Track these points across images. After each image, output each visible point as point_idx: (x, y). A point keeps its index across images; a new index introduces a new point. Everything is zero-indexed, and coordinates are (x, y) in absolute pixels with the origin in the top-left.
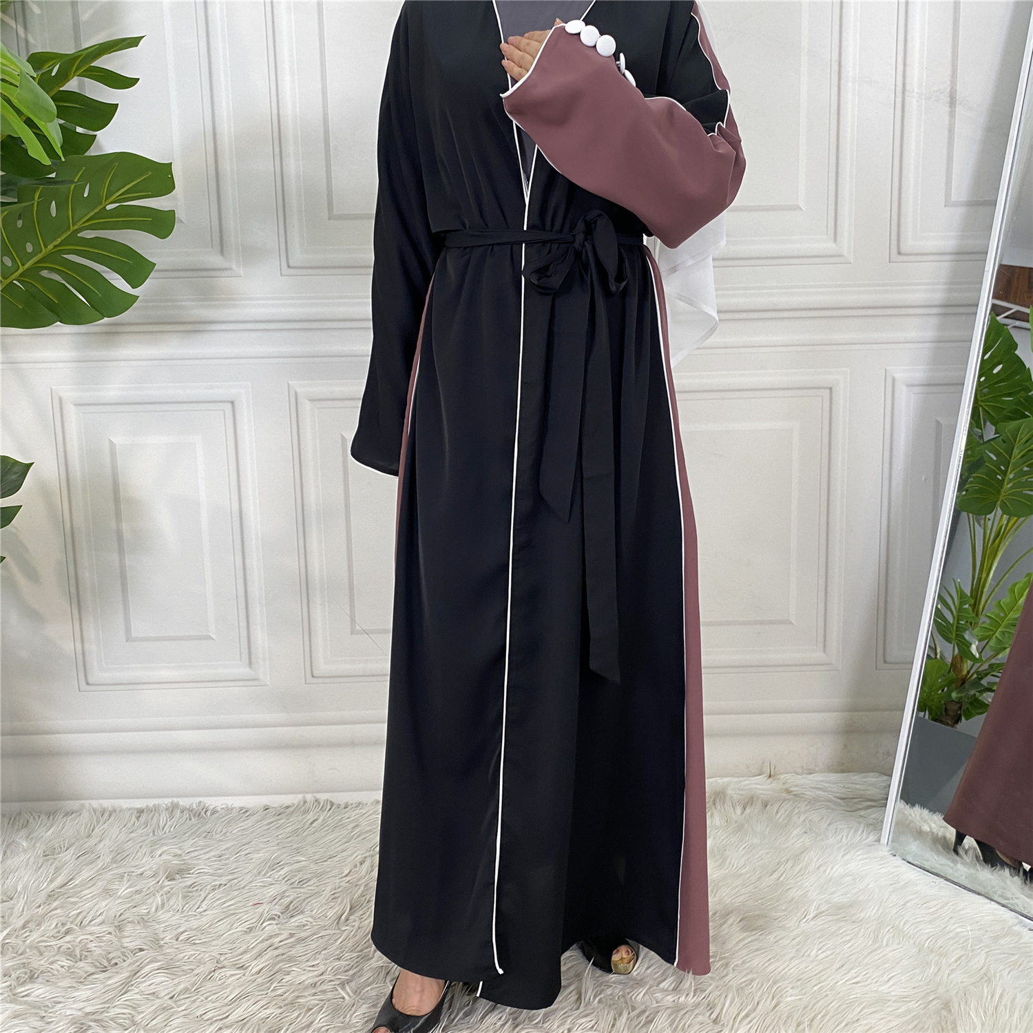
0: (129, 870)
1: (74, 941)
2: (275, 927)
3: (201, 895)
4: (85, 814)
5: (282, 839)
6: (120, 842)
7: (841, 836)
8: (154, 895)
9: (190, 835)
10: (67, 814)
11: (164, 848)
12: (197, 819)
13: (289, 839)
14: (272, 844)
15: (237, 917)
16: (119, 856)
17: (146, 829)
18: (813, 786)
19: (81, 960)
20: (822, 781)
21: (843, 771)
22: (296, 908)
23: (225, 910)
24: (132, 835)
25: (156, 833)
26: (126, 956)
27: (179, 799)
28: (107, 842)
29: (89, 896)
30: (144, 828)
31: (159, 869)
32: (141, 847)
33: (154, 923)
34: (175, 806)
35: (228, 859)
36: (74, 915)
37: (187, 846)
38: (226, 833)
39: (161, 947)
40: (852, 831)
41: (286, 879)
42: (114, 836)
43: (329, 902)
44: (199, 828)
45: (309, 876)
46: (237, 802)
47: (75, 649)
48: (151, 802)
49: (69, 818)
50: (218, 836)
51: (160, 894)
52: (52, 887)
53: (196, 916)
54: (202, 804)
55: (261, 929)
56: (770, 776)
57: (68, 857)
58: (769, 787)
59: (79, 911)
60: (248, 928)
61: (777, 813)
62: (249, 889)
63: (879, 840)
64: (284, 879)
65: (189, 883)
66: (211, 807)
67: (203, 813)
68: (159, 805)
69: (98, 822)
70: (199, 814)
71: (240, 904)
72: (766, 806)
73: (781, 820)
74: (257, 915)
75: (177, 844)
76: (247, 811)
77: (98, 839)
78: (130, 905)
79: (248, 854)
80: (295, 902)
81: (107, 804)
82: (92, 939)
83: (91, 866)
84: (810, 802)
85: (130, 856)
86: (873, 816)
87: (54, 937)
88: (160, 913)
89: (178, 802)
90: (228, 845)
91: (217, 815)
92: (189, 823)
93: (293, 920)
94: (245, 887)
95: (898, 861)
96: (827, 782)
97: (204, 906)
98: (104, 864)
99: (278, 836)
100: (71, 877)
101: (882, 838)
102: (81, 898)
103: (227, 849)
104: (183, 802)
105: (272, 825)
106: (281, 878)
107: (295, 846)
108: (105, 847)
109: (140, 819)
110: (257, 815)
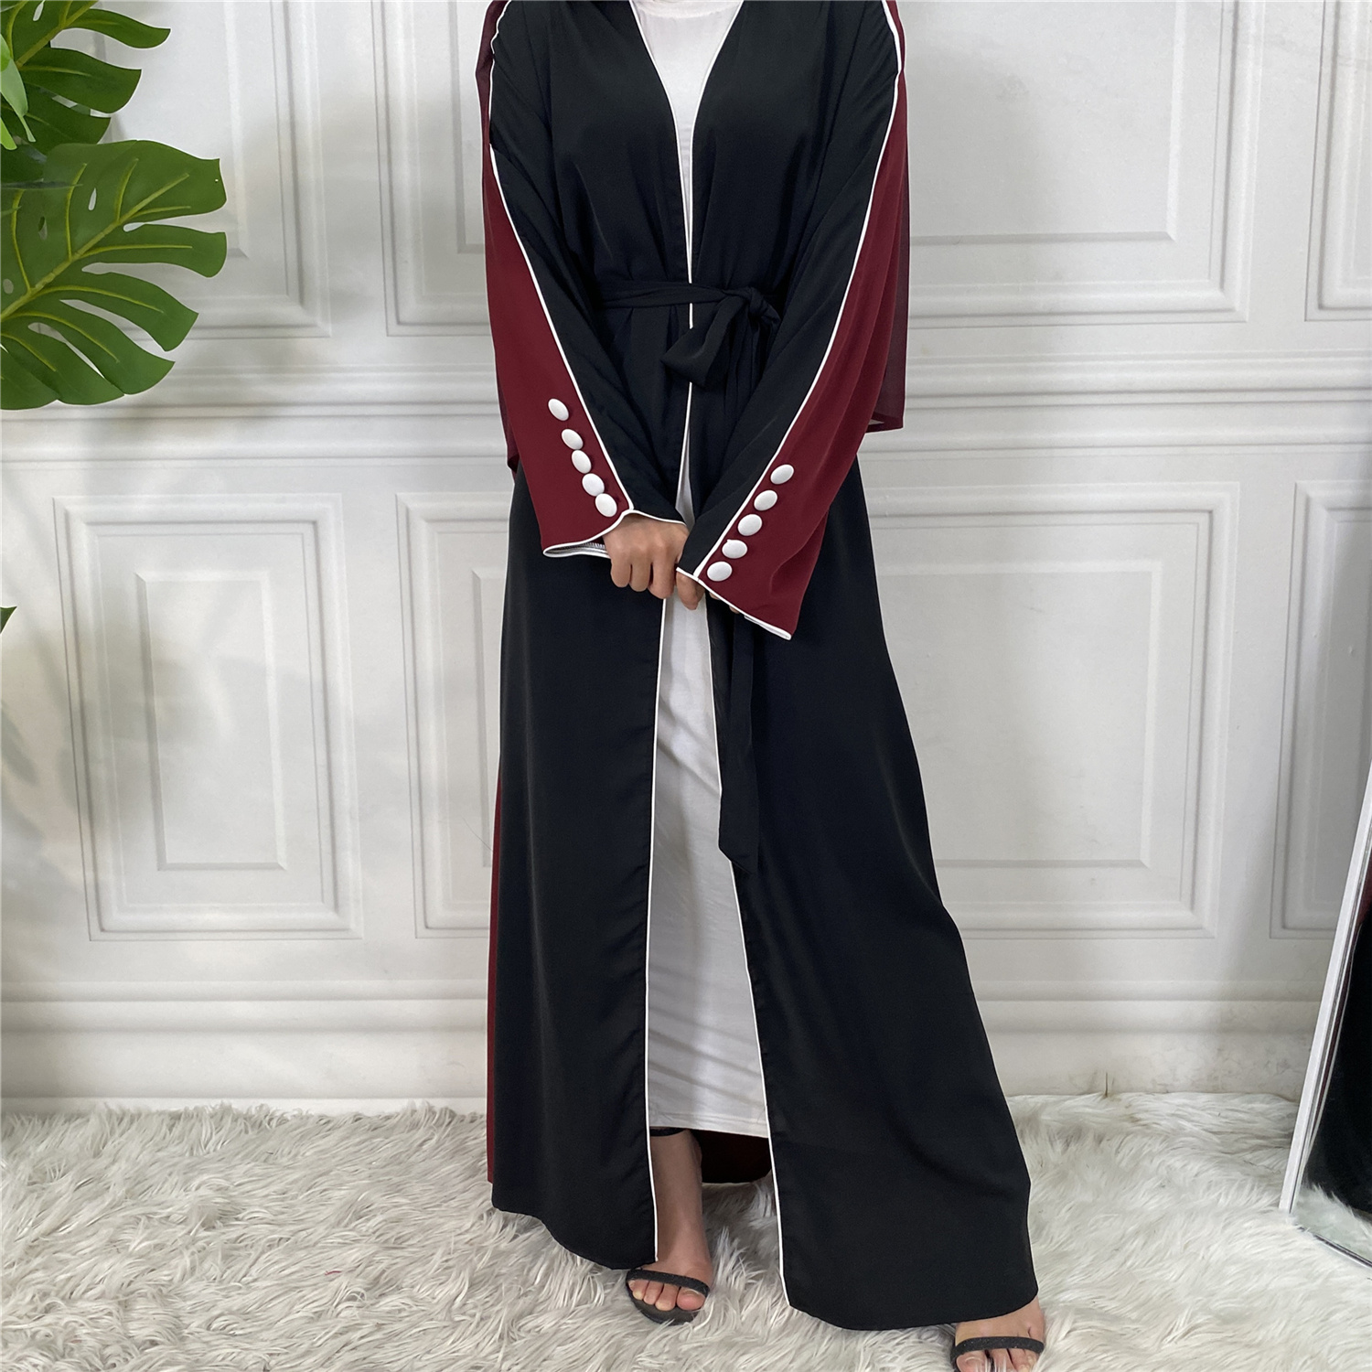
0: (147, 1210)
1: (56, 1324)
2: (356, 1313)
3: (250, 1254)
4: (94, 1121)
5: (377, 1167)
6: (142, 1163)
7: (1216, 1194)
8: (181, 1253)
9: (243, 1159)
10: (68, 1120)
11: (205, 1177)
12: (256, 1131)
13: (387, 1169)
14: (363, 1175)
15: (300, 1294)
16: (137, 1187)
17: (181, 1145)
18: (1173, 1112)
19: (63, 1356)
20: (1184, 1105)
21: (1214, 1091)
22: (389, 1281)
23: (285, 1281)
24: (160, 1154)
25: (195, 1152)
26: (130, 1354)
27: (232, 1101)
28: (122, 1165)
29: (87, 1250)
30: (178, 1144)
31: (191, 1211)
32: (170, 1175)
33: (177, 1300)
34: (226, 1111)
35: (295, 1197)
36: (62, 1280)
37: (238, 1173)
38: (296, 1155)
39: (183, 1339)
40: (1234, 1188)
41: (377, 1234)
42: (134, 1155)
43: (438, 1275)
44: (258, 1146)
45: (411, 1230)
46: (314, 1107)
47: (85, 881)
48: (191, 1104)
49: (73, 1125)
50: (285, 1159)
51: (190, 1251)
52: (37, 1231)
53: (240, 1288)
54: (264, 1108)
55: (335, 1314)
56: (1106, 1094)
57: (63, 1188)
58: (1103, 1111)
59: (69, 1275)
60: (316, 1312)
61: (1117, 1152)
62: (323, 1247)
63: (1277, 1205)
64: (374, 1233)
65: (234, 1236)
66: (278, 1114)
67: (265, 1123)
68: (203, 1108)
69: (112, 1132)
70: (258, 1124)
71: (306, 1273)
72: (1100, 1142)
73: (1123, 1164)
74: (329, 1294)
75: (222, 1172)
76: (328, 1122)
77: (111, 1160)
78: (143, 1268)
79: (325, 1190)
80: (389, 1271)
81: (130, 1104)
82: (84, 1323)
83: (95, 1203)
84: (1167, 1137)
85: (153, 1188)
86: (1266, 1163)
87: (29, 1317)
88: (190, 1280)
89: (230, 1106)
90: (296, 1176)
91: (286, 1125)
92: (245, 1138)
93: (384, 1301)
94: (316, 1244)
95: (1308, 1241)
96: (1193, 1107)
97: (254, 1272)
98: (114, 1200)
99: (371, 1163)
100: (64, 1219)
101: (1281, 1202)
102: (75, 1254)
103: (295, 1181)
104: (238, 1105)
105: (364, 1145)
106: (371, 1230)
107: (396, 1180)
108: (117, 1173)
109: (174, 1129)
110: (342, 1129)
